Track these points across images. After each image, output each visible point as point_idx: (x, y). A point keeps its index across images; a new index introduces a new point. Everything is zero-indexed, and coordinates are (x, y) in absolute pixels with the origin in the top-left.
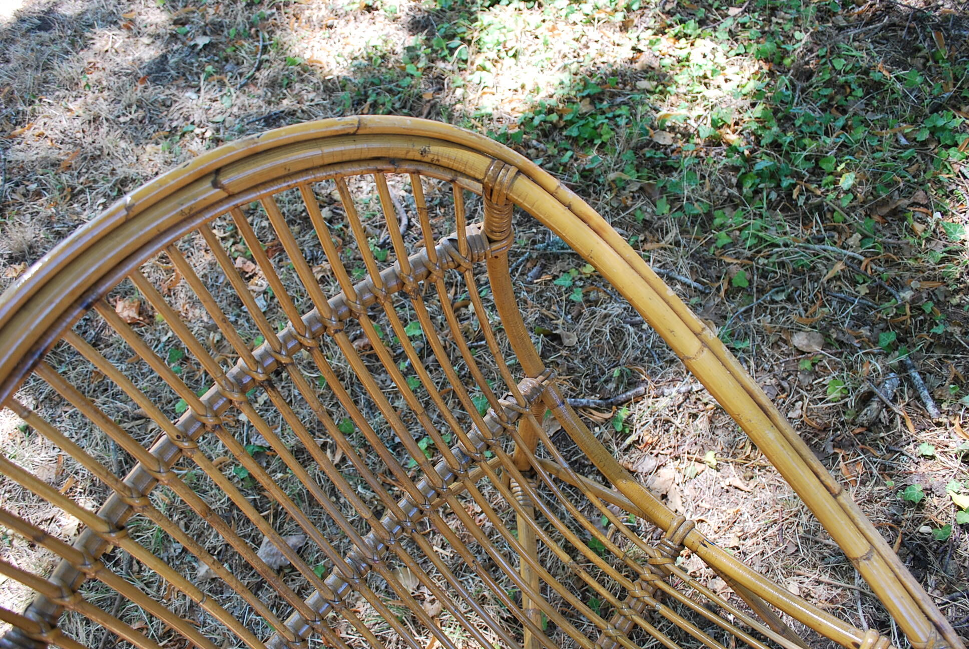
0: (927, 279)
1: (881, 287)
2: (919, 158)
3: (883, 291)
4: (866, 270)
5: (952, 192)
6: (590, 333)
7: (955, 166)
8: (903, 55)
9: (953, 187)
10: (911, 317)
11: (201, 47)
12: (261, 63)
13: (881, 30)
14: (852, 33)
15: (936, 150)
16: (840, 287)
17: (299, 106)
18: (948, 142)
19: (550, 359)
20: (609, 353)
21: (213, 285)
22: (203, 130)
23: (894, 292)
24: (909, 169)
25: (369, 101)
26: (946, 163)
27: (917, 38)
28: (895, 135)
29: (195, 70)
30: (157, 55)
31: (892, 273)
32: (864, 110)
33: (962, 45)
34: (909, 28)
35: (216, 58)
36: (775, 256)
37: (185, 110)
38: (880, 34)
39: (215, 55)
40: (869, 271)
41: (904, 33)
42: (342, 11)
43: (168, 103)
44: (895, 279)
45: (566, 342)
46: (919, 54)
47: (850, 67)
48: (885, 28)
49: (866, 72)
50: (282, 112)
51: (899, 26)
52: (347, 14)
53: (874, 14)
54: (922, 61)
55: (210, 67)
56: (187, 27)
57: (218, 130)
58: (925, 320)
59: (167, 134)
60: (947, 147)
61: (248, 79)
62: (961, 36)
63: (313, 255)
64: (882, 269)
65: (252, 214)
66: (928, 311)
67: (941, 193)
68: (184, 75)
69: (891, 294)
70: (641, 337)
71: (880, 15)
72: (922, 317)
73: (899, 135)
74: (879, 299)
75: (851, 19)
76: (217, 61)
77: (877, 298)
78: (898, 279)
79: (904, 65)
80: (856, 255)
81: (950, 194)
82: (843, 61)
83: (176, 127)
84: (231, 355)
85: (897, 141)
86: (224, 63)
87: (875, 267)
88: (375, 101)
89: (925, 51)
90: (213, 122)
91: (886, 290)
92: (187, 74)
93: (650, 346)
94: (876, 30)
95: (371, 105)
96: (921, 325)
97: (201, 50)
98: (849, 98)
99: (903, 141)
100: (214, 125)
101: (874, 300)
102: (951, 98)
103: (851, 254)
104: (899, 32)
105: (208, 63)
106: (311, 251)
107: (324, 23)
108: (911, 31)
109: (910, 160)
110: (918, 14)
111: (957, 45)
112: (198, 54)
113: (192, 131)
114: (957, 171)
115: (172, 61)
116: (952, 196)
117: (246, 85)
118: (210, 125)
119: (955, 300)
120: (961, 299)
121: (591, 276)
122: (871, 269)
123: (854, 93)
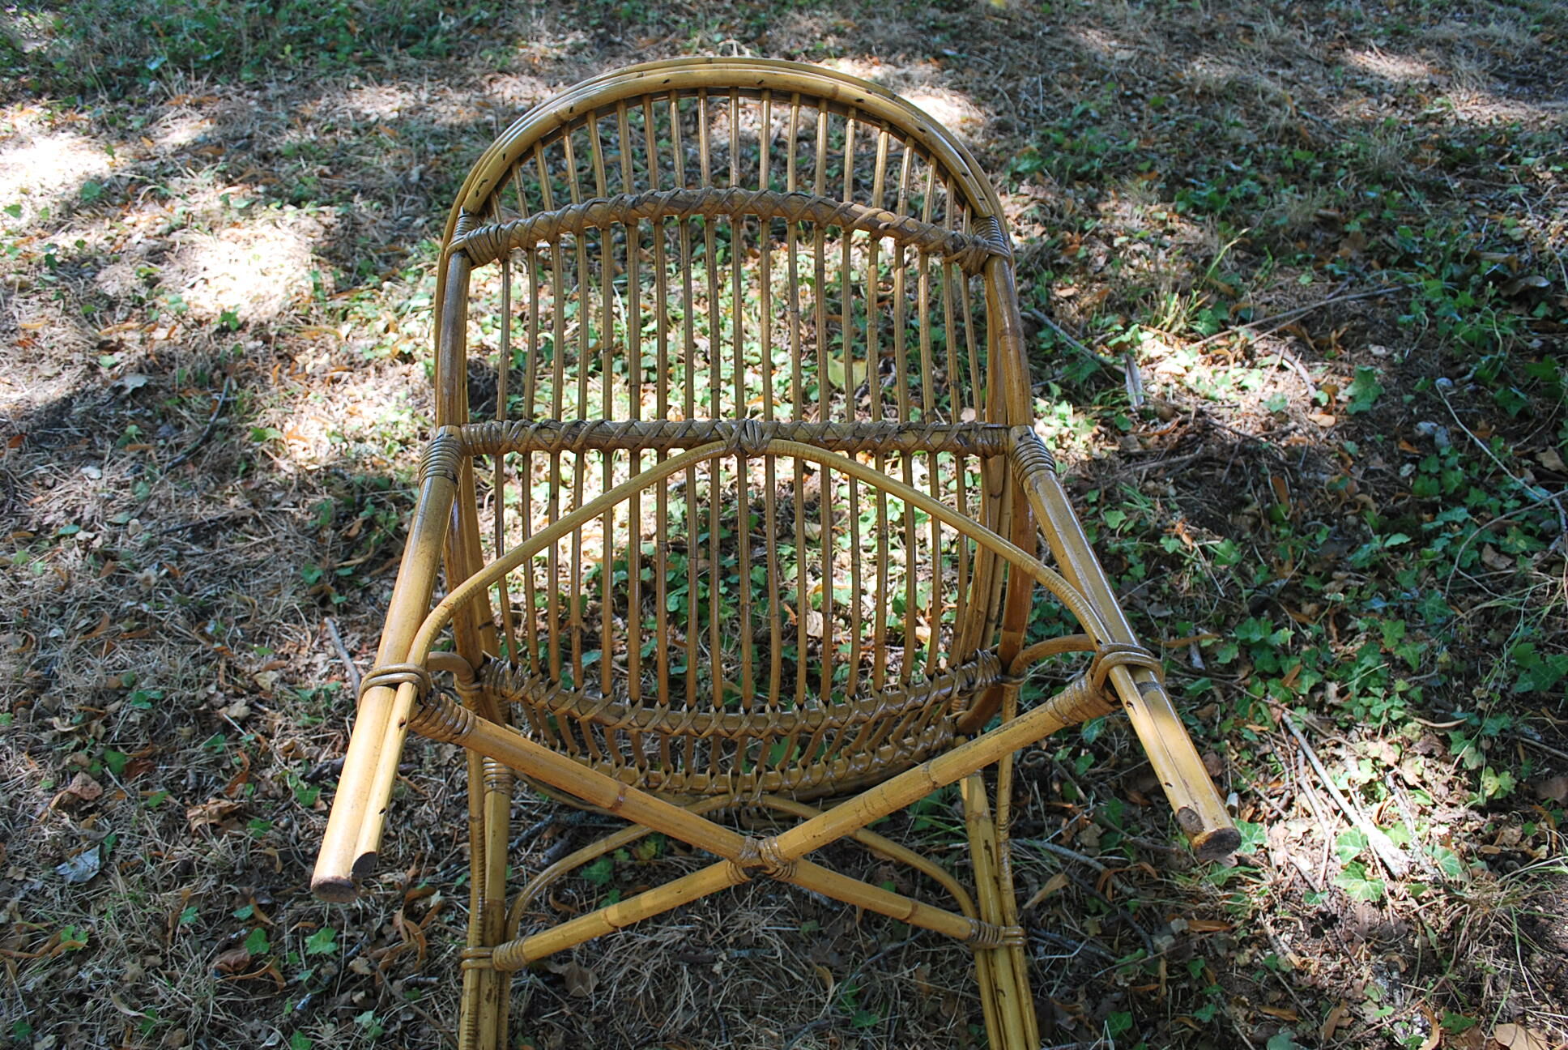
0: (1201, 915)
1: (1125, 924)
2: (1218, 693)
3: (1128, 931)
4: (1104, 891)
5: (1263, 757)
6: (621, 975)
7: (1275, 711)
8: (1221, 510)
9: (1266, 748)
10: (1169, 982)
11: (129, 391)
12: (214, 429)
13: (1191, 465)
14: (1145, 468)
15: (1248, 681)
16: (1058, 919)
17: (252, 510)
18: (1268, 668)
19: (542, 1020)
20: (645, 1014)
21: (24, 818)
22: (91, 535)
23: (1143, 934)
24: (1199, 712)
25: (363, 515)
26: (1261, 705)
27: (1244, 484)
28: (1187, 647)
29: (109, 429)
30: (60, 396)
31: (1146, 900)
32: (1147, 598)
33: (1317, 497)
34: (1233, 466)
35: (149, 413)
36: (955, 855)
37: (72, 496)
38: (1188, 472)
39: (148, 407)
40: (1109, 892)
41: (1225, 472)
42: (361, 358)
43: (49, 482)
44: (1150, 910)
45: (577, 988)
46: (1247, 510)
47: (1131, 525)
48: (1197, 463)
49: (1155, 536)
50: (222, 519)
51: (1218, 460)
52: (369, 362)
53: (1183, 438)
54: (1250, 521)
55: (134, 428)
56: (117, 356)
57: (115, 538)
58: (1190, 991)
59: (31, 536)
60: (1264, 676)
61: (188, 454)
62: (1317, 482)
63: (198, 783)
64: (1130, 891)
65: (123, 696)
66: (1196, 974)
67: (1246, 757)
68: (90, 435)
69: (1138, 938)
70: (705, 986)
71: (1193, 440)
72: (1185, 985)
73: (1193, 649)
74: (1120, 944)
75: (1149, 442)
76: (149, 418)
77: (1116, 943)
78: (1155, 910)
79: (1219, 528)
80: (1091, 861)
81: (1260, 761)
82: (1121, 516)
83: (49, 525)
84: (16, 954)
85: (1189, 659)
86: (159, 422)
87: (1119, 886)
88: (373, 516)
89: (1255, 505)
90: (110, 524)
91: (1134, 930)
92: (96, 434)
93: (717, 1006)
94: (1183, 466)
95: (364, 522)
96: (1184, 998)
97: (128, 397)
98: (1124, 577)
99: (1197, 660)
100: (112, 529)
101: (1111, 946)
102: (1285, 589)
103: (1083, 859)
104: (1218, 471)
105: (134, 419)
106: (199, 775)
107: (328, 375)
108: (1235, 471)
109: (1203, 696)
110: (1250, 445)
111: (1311, 497)
112: (123, 402)
113: (73, 536)
114: (1277, 719)
115: (77, 410)
116: (1264, 764)
117: (182, 463)
118: (105, 528)
119: (1244, 958)
120: (1252, 955)
121: (649, 865)
122: (1114, 888)
123: (1131, 571)
